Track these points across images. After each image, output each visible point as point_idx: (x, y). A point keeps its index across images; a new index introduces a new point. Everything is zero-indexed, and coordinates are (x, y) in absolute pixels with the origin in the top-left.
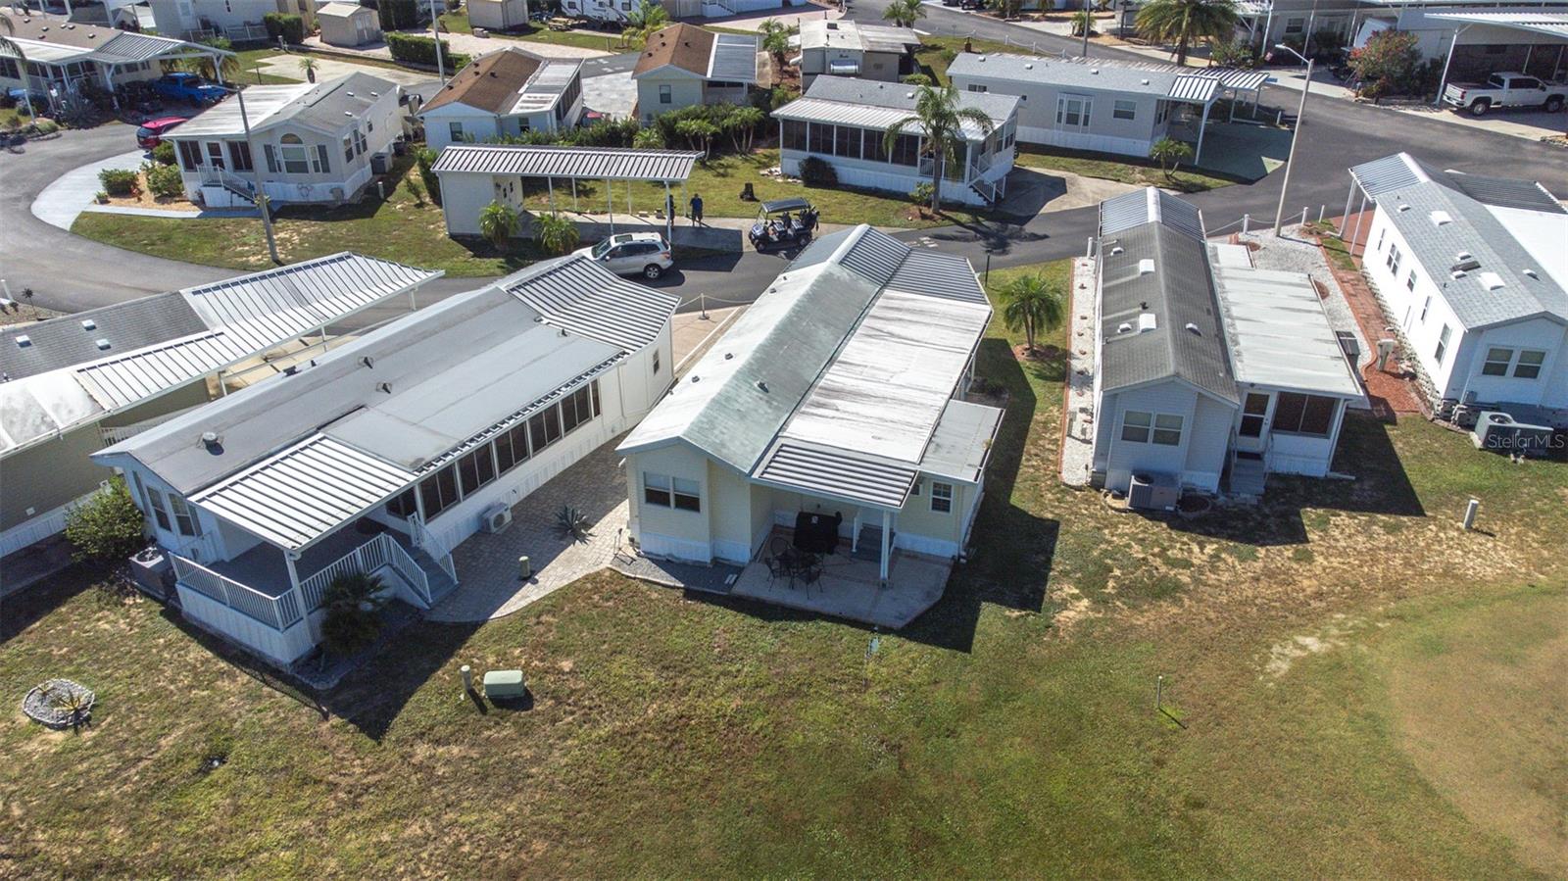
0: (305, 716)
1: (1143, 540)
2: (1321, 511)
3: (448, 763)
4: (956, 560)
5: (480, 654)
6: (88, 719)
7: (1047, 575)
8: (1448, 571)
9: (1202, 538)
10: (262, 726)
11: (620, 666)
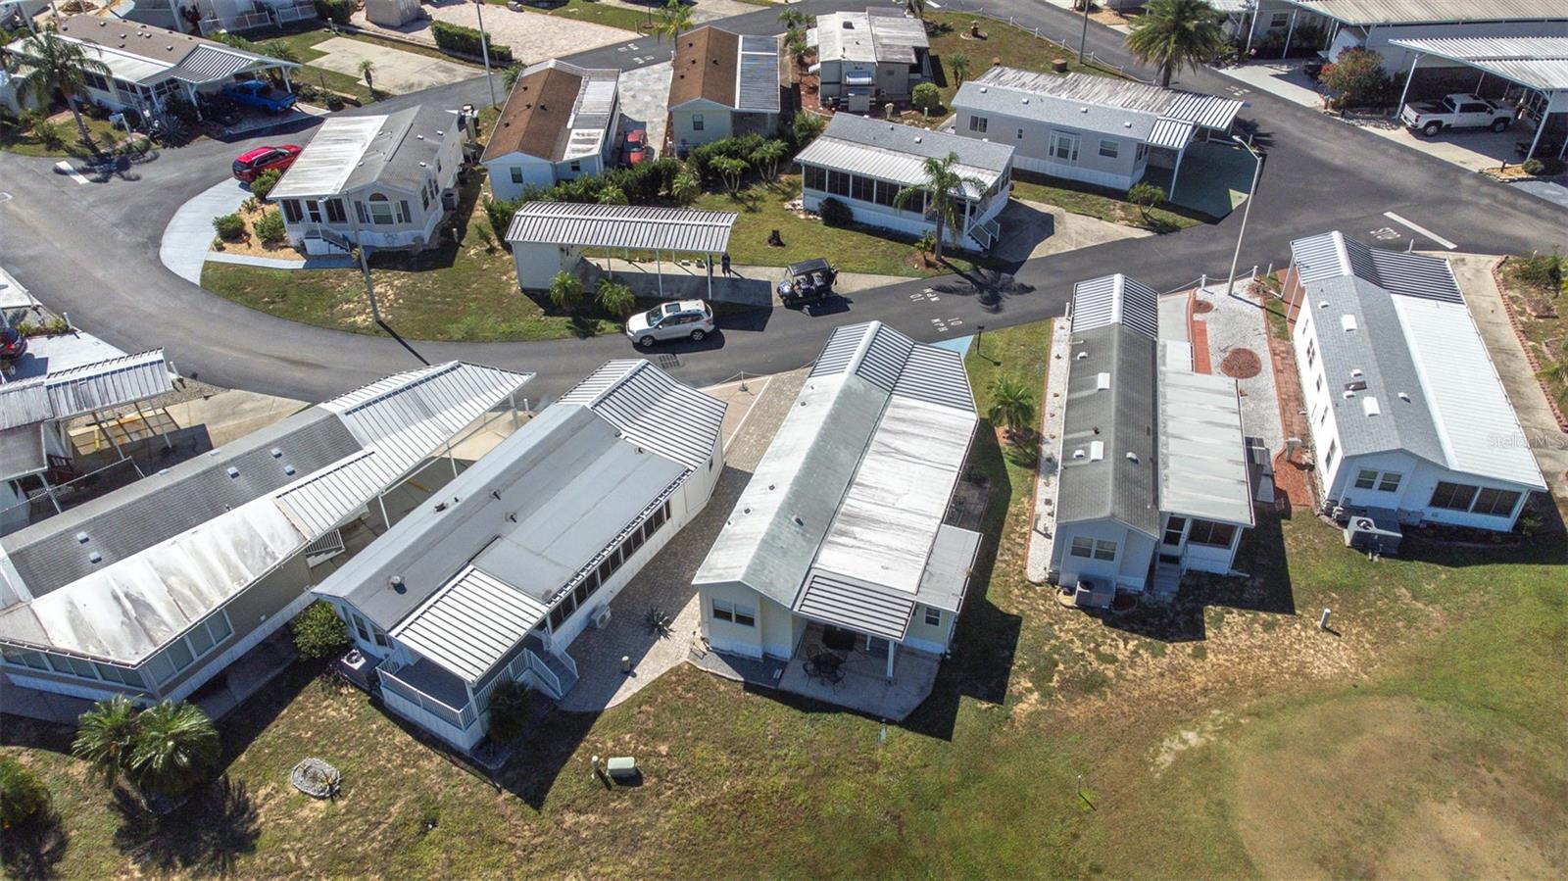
0: (485, 791)
1: (1083, 635)
2: (1219, 609)
3: (588, 828)
4: (943, 656)
5: (601, 739)
6: (338, 791)
7: (1009, 669)
8: (1300, 672)
9: (1127, 634)
10: (457, 799)
11: (701, 750)
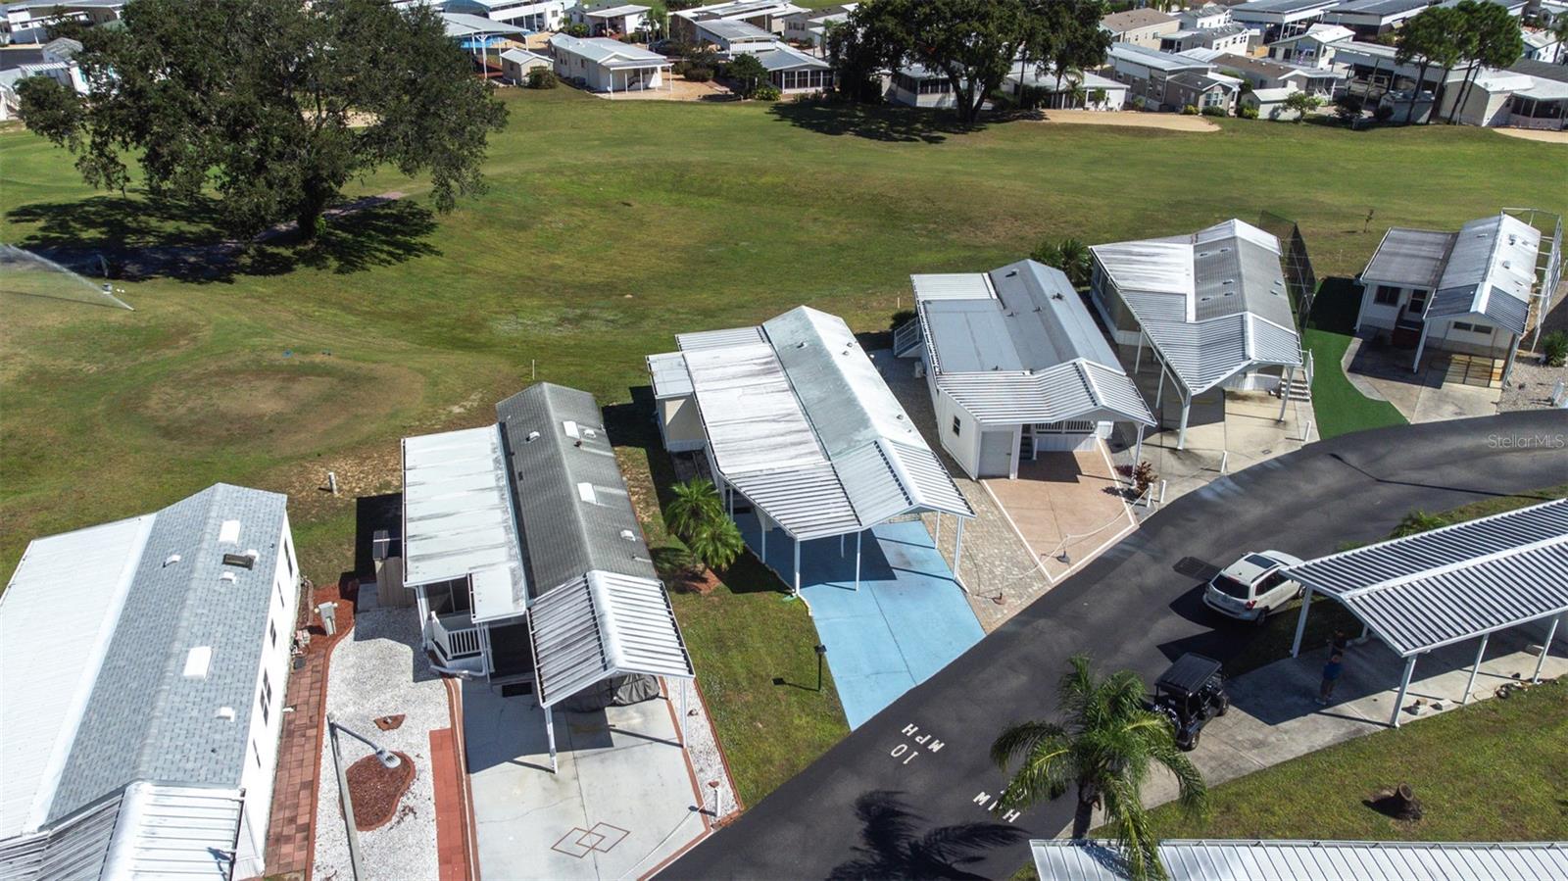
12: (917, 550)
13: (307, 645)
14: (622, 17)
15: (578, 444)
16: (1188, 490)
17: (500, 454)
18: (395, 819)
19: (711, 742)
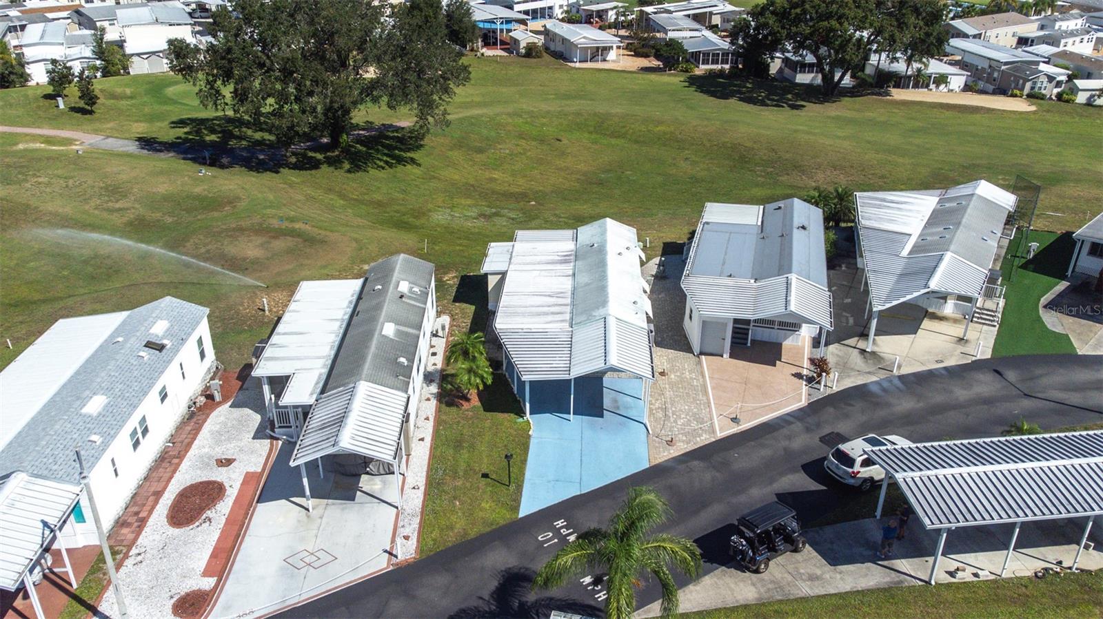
12: (629, 399)
13: (201, 406)
14: (606, 11)
15: (402, 297)
16: (859, 382)
17: (355, 297)
18: (197, 524)
19: (419, 510)
